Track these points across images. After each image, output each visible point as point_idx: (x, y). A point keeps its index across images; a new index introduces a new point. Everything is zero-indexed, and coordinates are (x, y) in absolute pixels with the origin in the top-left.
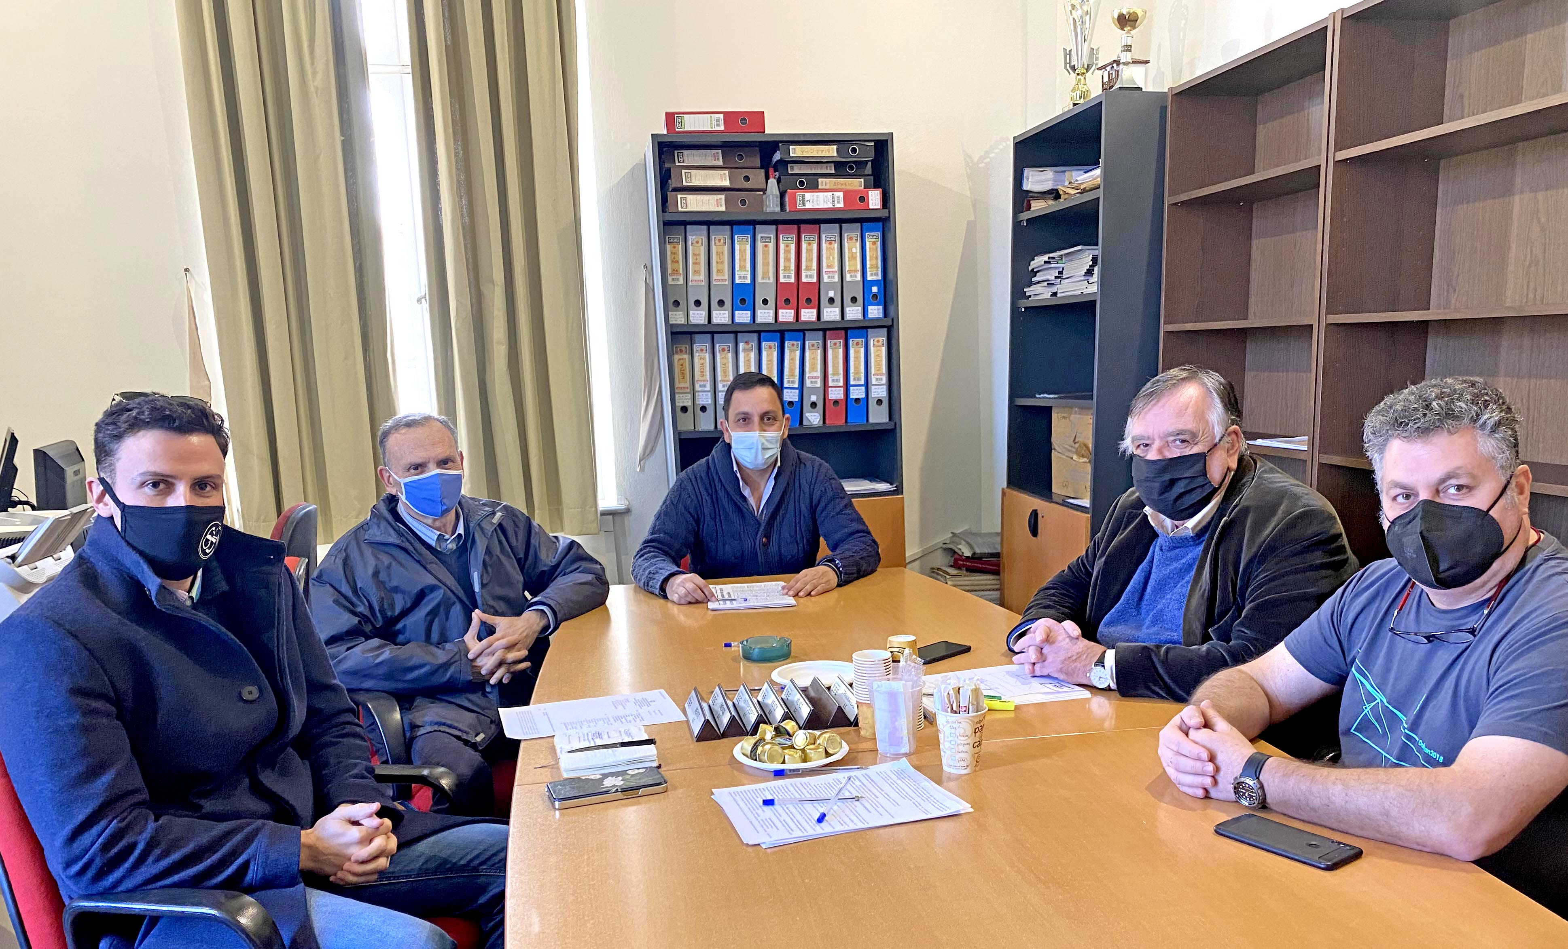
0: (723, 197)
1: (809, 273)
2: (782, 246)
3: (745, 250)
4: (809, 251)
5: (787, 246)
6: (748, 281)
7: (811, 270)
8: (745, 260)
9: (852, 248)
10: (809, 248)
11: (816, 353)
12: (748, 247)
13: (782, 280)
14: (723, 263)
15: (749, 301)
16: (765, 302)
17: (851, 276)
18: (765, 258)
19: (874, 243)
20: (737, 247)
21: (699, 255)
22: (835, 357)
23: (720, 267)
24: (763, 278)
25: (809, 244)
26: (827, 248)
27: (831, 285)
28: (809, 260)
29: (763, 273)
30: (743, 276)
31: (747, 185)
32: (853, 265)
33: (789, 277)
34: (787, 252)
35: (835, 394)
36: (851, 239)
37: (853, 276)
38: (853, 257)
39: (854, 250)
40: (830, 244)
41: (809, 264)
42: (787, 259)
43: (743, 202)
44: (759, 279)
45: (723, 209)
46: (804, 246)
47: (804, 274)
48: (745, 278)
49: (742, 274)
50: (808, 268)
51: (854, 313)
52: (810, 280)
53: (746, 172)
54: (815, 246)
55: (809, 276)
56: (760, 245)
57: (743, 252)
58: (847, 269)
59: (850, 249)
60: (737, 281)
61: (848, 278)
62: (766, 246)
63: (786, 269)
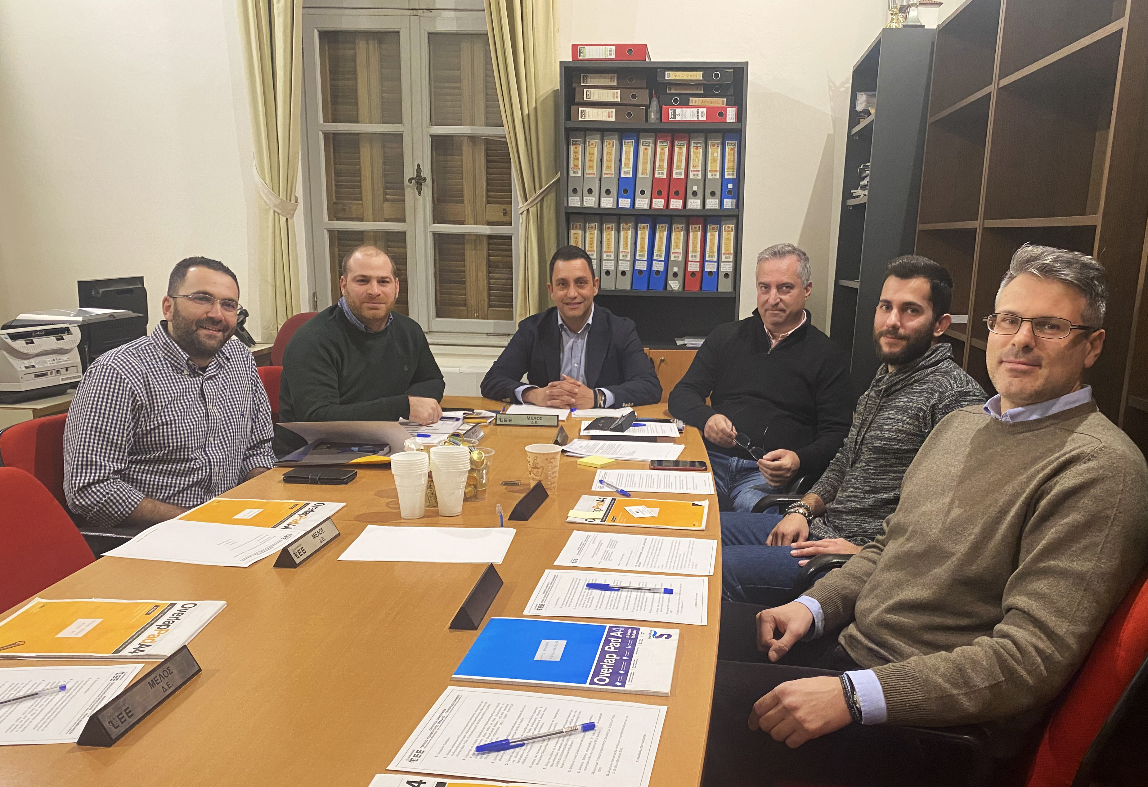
0: (614, 110)
1: (679, 171)
2: (659, 149)
3: (630, 152)
4: (680, 154)
5: (662, 149)
6: (630, 176)
7: (680, 168)
8: (629, 159)
9: (715, 152)
10: (680, 151)
11: (680, 234)
12: (632, 149)
13: (657, 176)
14: (611, 161)
15: (630, 192)
16: (643, 192)
17: (712, 175)
18: (645, 159)
19: (732, 149)
20: (624, 149)
21: (593, 154)
22: (695, 238)
23: (609, 164)
24: (642, 174)
25: (680, 148)
26: (694, 152)
27: (695, 182)
28: (680, 161)
29: (643, 169)
30: (627, 172)
31: (634, 101)
32: (714, 167)
33: (662, 173)
34: (662, 154)
35: (694, 267)
36: (714, 145)
37: (714, 175)
38: (714, 160)
39: (716, 155)
40: (697, 149)
41: (679, 164)
42: (662, 160)
43: (629, 114)
44: (639, 175)
45: (613, 119)
46: (676, 149)
47: (675, 171)
48: (628, 173)
49: (626, 170)
50: (678, 167)
51: (712, 204)
52: (679, 177)
53: (634, 92)
54: (684, 150)
55: (678, 173)
56: (642, 148)
57: (627, 153)
58: (709, 169)
59: (712, 154)
60: (623, 175)
61: (709, 176)
62: (646, 149)
63: (661, 167)
